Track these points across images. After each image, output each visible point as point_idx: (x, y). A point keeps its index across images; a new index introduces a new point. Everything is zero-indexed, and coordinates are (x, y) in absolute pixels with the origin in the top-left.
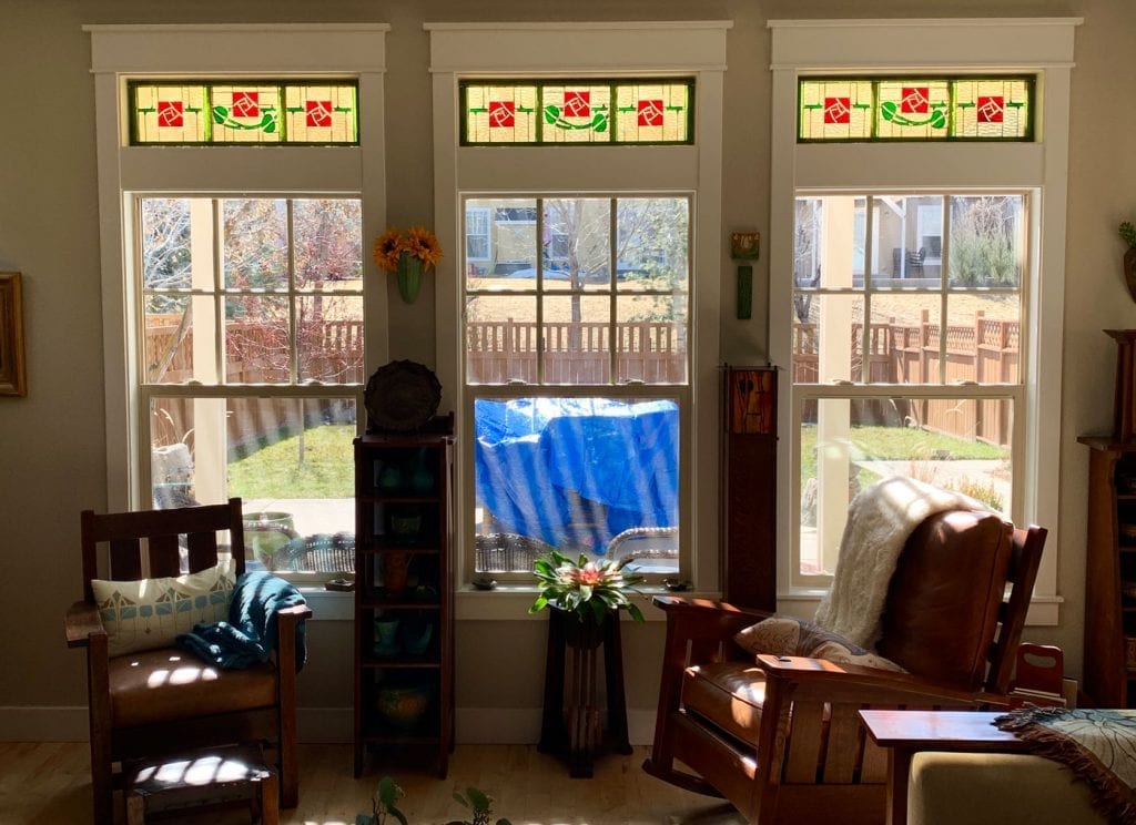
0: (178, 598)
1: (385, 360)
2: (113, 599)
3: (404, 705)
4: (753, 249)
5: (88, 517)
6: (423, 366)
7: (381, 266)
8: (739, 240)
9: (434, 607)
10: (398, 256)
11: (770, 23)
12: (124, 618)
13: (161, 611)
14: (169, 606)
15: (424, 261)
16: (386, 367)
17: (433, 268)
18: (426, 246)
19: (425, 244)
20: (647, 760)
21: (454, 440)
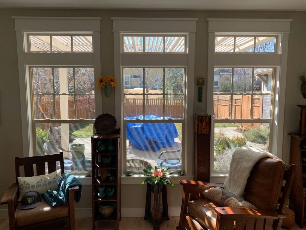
0: (43, 182)
1: (101, 114)
2: (23, 183)
3: (106, 211)
4: (203, 82)
5: (17, 159)
6: (111, 115)
7: (99, 87)
8: (199, 80)
9: (115, 184)
10: (104, 84)
11: (208, 19)
12: (27, 189)
13: (38, 186)
14: (40, 185)
15: (111, 85)
16: (101, 115)
17: (114, 87)
18: (112, 81)
19: (112, 80)
20: (177, 226)
21: (120, 137)
